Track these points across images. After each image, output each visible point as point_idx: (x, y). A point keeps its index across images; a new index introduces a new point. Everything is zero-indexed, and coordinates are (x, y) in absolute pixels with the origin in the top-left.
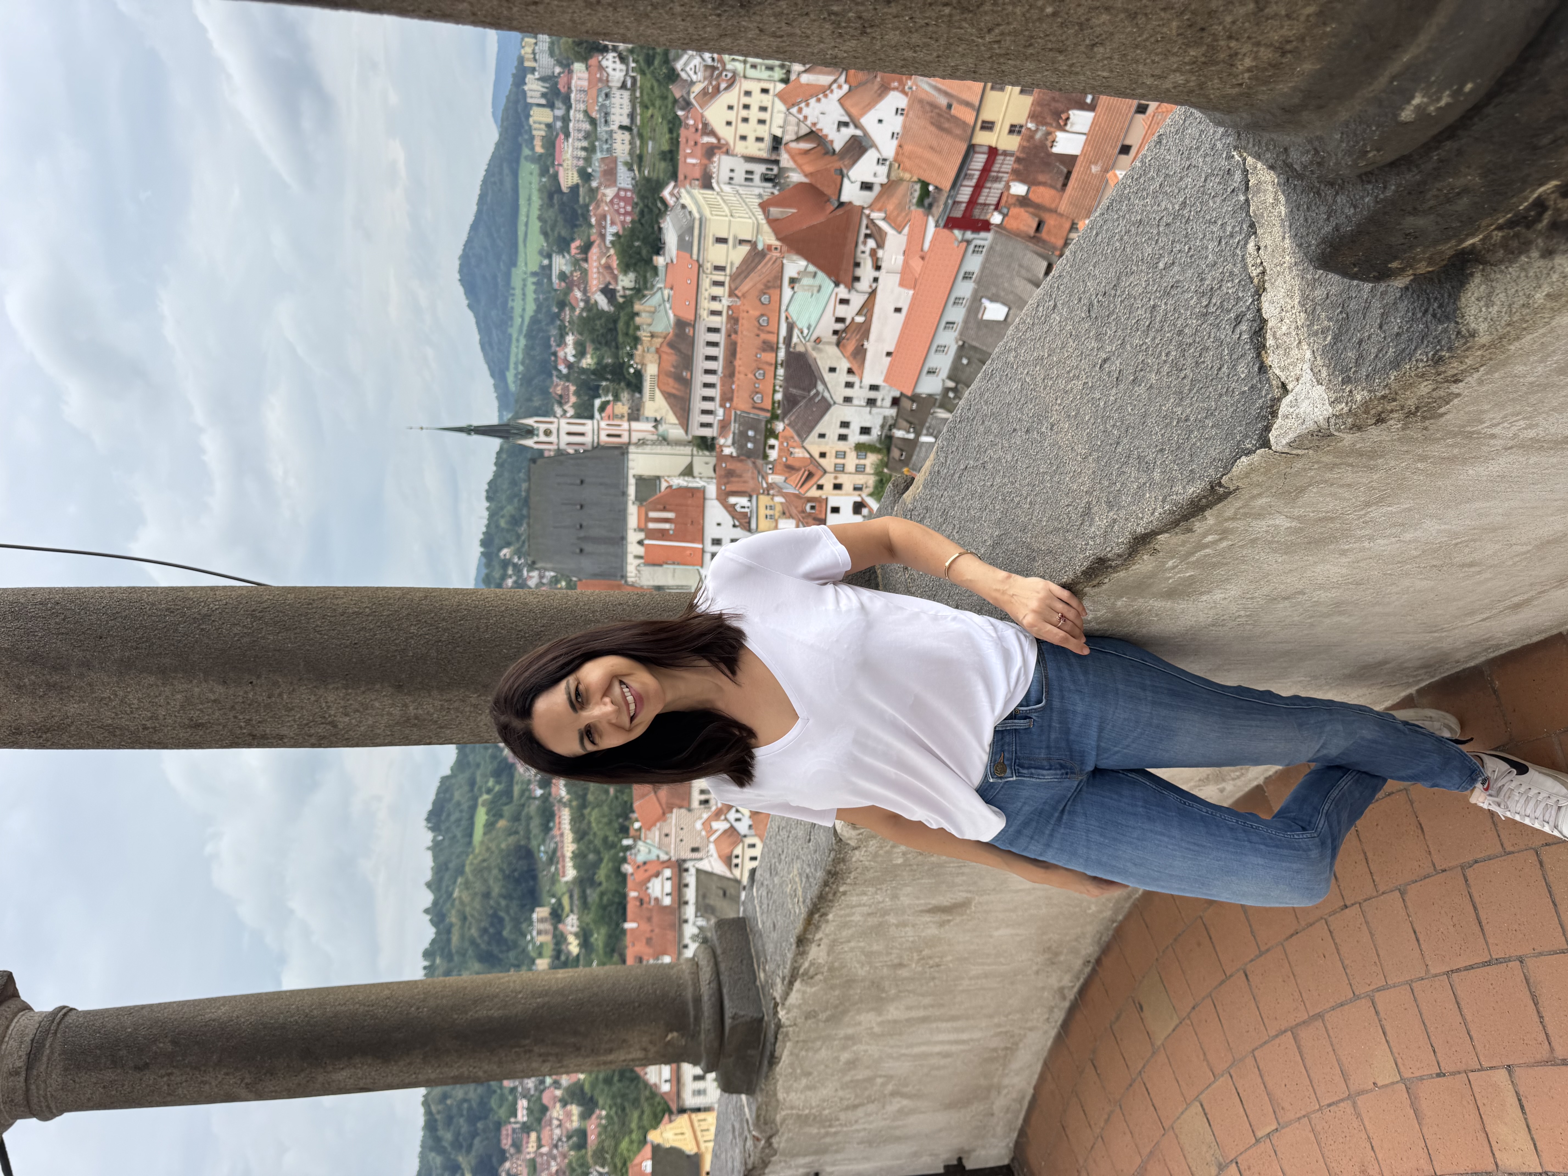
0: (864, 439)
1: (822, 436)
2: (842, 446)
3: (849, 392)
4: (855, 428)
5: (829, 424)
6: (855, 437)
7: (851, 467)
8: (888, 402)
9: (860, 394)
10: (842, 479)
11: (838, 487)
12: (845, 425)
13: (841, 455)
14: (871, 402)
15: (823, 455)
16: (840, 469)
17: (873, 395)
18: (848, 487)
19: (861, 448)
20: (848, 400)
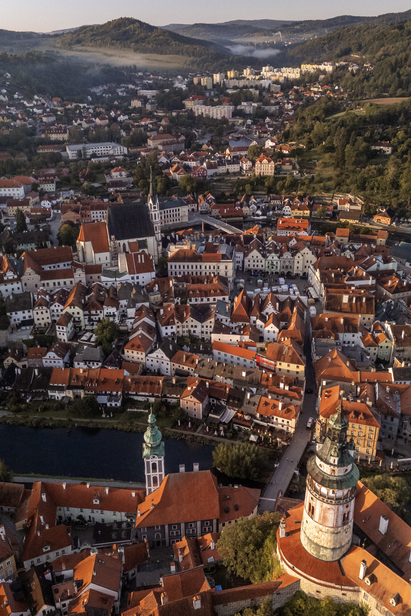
0: (192, 332)
1: (192, 321)
2: (190, 326)
3: (205, 327)
4: (195, 329)
5: (195, 322)
6: (192, 329)
7: (184, 329)
8: (203, 336)
9: (205, 329)
10: (181, 328)
11: (178, 327)
12: (196, 326)
13: (187, 326)
14: (202, 332)
15: (187, 322)
16: (183, 327)
17: (205, 333)
18: (178, 330)
19: (189, 331)
20: (203, 327)
